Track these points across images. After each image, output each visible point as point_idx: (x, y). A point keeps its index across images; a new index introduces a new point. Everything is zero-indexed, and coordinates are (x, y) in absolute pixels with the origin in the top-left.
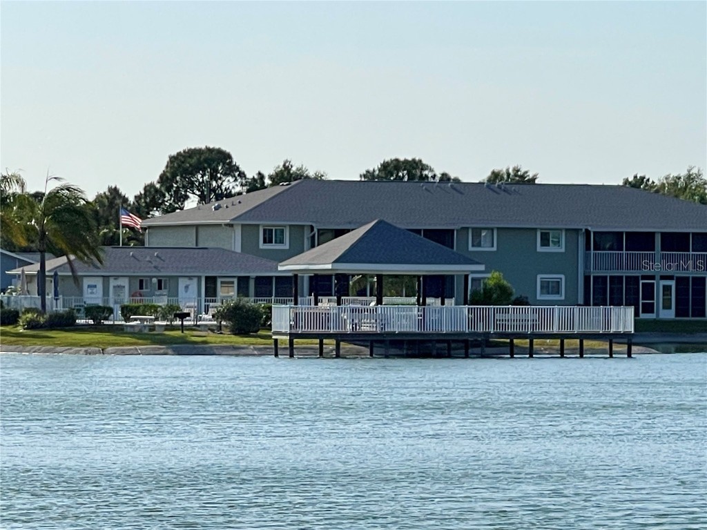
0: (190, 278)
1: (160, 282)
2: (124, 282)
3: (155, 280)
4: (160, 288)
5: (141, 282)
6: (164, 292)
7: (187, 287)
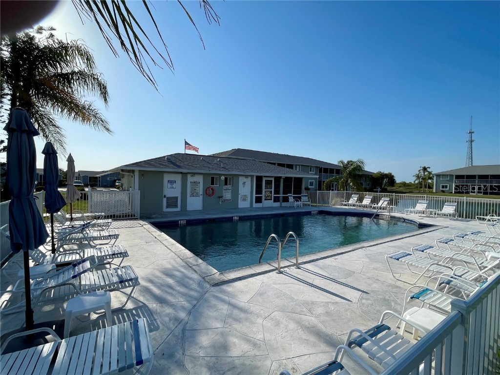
0: (246, 176)
1: (226, 179)
2: (200, 179)
3: (223, 178)
4: (226, 184)
5: (213, 179)
6: (229, 187)
7: (244, 183)
